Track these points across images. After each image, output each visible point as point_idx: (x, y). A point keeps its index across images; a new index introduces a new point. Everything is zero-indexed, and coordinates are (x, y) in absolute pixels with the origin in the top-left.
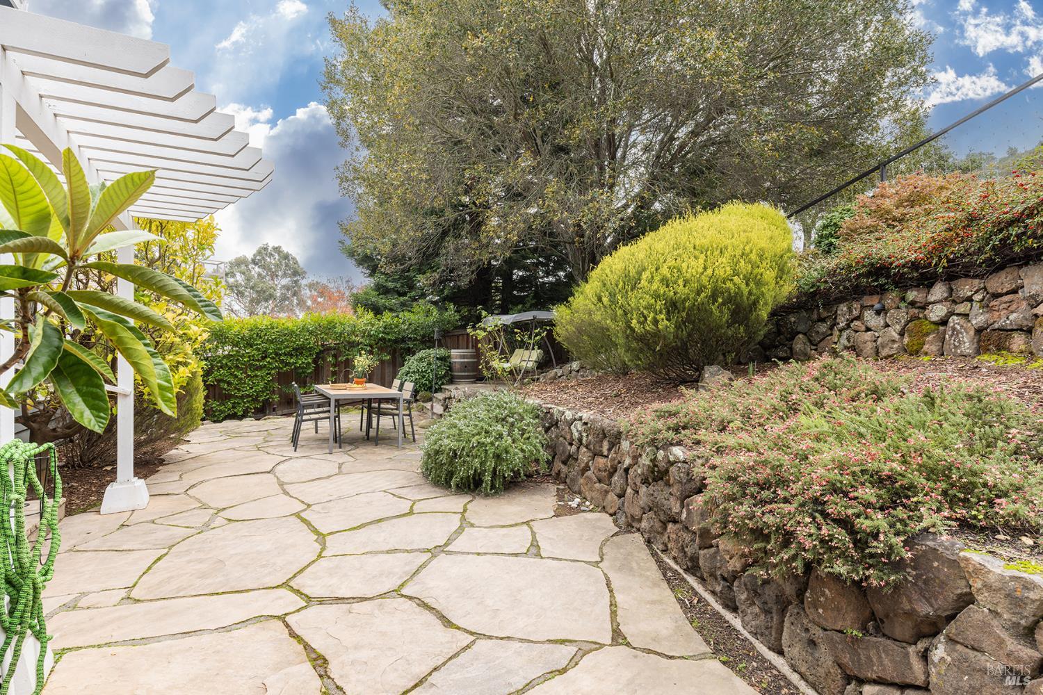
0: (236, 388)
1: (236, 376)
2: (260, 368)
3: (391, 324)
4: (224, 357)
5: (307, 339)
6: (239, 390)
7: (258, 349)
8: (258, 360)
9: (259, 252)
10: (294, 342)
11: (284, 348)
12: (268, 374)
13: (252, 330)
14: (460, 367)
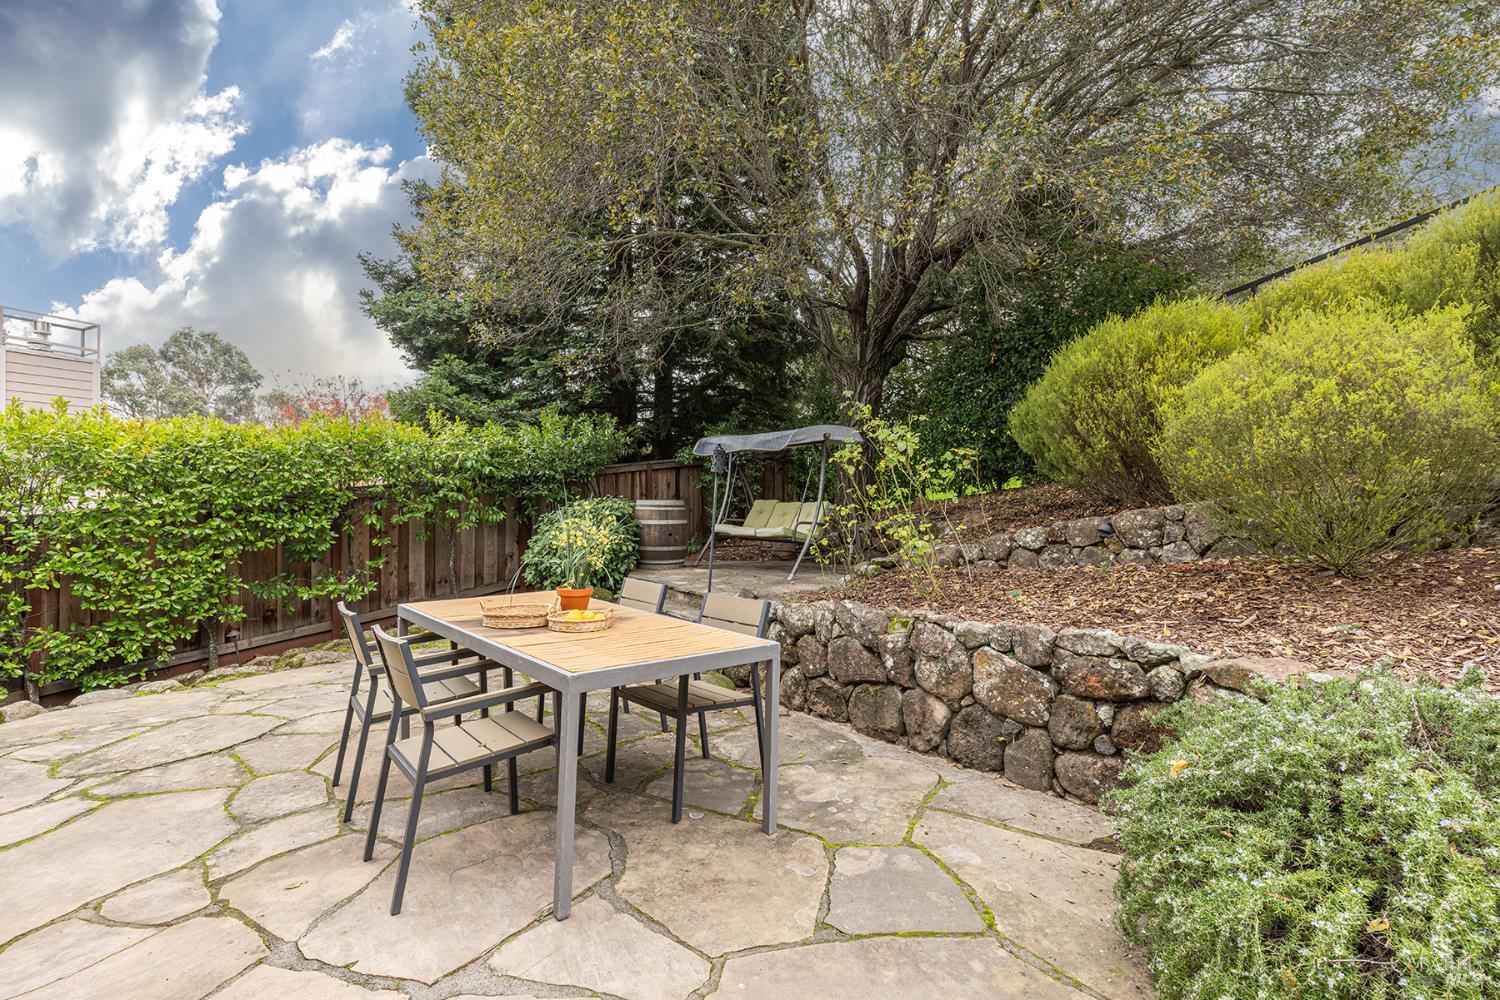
0: (120, 596)
1: (122, 565)
2: (195, 543)
4: (85, 516)
5: (318, 475)
6: (131, 599)
7: (184, 496)
8: (188, 524)
9: (175, 340)
10: (288, 481)
11: (260, 495)
12: (215, 557)
13: (169, 448)
14: (657, 534)
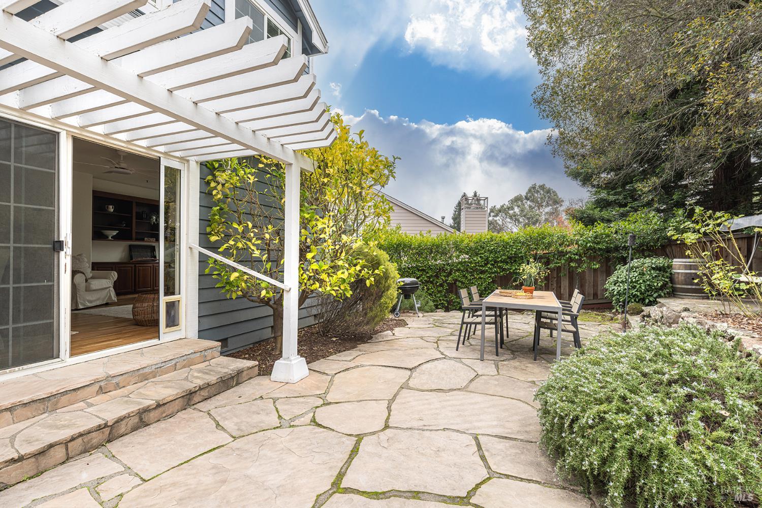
2: (482, 272)
3: (602, 234)
4: (459, 263)
7: (482, 258)
8: (482, 266)
9: (530, 191)
10: (509, 252)
11: (501, 257)
13: (477, 242)
14: (683, 278)
